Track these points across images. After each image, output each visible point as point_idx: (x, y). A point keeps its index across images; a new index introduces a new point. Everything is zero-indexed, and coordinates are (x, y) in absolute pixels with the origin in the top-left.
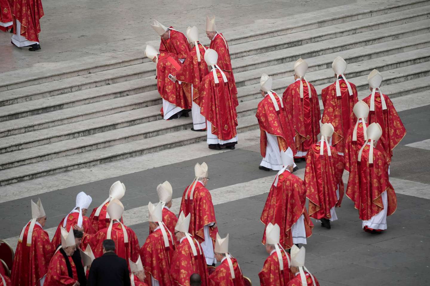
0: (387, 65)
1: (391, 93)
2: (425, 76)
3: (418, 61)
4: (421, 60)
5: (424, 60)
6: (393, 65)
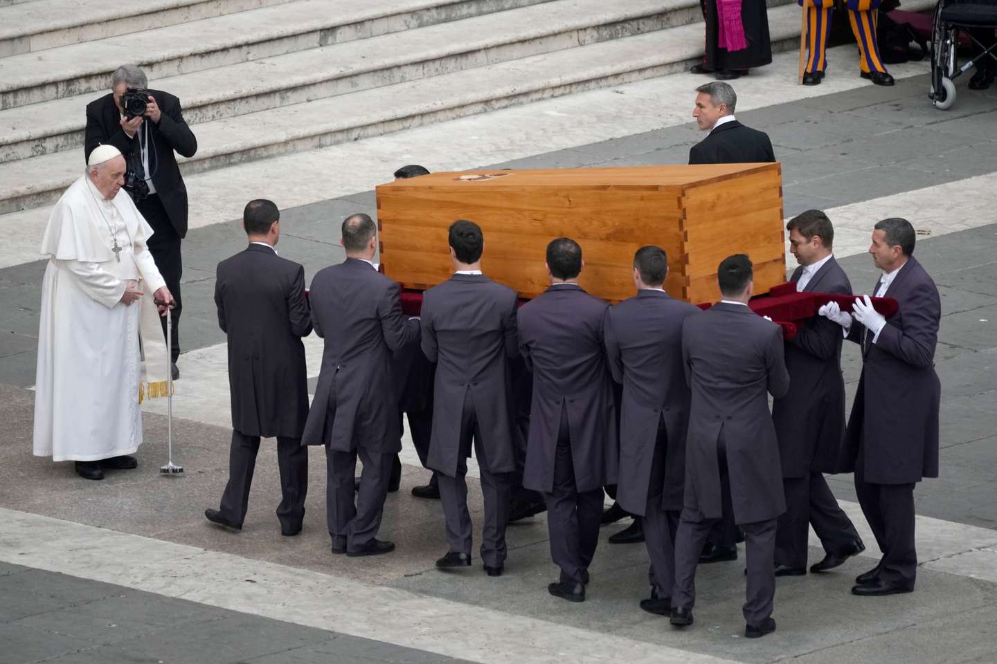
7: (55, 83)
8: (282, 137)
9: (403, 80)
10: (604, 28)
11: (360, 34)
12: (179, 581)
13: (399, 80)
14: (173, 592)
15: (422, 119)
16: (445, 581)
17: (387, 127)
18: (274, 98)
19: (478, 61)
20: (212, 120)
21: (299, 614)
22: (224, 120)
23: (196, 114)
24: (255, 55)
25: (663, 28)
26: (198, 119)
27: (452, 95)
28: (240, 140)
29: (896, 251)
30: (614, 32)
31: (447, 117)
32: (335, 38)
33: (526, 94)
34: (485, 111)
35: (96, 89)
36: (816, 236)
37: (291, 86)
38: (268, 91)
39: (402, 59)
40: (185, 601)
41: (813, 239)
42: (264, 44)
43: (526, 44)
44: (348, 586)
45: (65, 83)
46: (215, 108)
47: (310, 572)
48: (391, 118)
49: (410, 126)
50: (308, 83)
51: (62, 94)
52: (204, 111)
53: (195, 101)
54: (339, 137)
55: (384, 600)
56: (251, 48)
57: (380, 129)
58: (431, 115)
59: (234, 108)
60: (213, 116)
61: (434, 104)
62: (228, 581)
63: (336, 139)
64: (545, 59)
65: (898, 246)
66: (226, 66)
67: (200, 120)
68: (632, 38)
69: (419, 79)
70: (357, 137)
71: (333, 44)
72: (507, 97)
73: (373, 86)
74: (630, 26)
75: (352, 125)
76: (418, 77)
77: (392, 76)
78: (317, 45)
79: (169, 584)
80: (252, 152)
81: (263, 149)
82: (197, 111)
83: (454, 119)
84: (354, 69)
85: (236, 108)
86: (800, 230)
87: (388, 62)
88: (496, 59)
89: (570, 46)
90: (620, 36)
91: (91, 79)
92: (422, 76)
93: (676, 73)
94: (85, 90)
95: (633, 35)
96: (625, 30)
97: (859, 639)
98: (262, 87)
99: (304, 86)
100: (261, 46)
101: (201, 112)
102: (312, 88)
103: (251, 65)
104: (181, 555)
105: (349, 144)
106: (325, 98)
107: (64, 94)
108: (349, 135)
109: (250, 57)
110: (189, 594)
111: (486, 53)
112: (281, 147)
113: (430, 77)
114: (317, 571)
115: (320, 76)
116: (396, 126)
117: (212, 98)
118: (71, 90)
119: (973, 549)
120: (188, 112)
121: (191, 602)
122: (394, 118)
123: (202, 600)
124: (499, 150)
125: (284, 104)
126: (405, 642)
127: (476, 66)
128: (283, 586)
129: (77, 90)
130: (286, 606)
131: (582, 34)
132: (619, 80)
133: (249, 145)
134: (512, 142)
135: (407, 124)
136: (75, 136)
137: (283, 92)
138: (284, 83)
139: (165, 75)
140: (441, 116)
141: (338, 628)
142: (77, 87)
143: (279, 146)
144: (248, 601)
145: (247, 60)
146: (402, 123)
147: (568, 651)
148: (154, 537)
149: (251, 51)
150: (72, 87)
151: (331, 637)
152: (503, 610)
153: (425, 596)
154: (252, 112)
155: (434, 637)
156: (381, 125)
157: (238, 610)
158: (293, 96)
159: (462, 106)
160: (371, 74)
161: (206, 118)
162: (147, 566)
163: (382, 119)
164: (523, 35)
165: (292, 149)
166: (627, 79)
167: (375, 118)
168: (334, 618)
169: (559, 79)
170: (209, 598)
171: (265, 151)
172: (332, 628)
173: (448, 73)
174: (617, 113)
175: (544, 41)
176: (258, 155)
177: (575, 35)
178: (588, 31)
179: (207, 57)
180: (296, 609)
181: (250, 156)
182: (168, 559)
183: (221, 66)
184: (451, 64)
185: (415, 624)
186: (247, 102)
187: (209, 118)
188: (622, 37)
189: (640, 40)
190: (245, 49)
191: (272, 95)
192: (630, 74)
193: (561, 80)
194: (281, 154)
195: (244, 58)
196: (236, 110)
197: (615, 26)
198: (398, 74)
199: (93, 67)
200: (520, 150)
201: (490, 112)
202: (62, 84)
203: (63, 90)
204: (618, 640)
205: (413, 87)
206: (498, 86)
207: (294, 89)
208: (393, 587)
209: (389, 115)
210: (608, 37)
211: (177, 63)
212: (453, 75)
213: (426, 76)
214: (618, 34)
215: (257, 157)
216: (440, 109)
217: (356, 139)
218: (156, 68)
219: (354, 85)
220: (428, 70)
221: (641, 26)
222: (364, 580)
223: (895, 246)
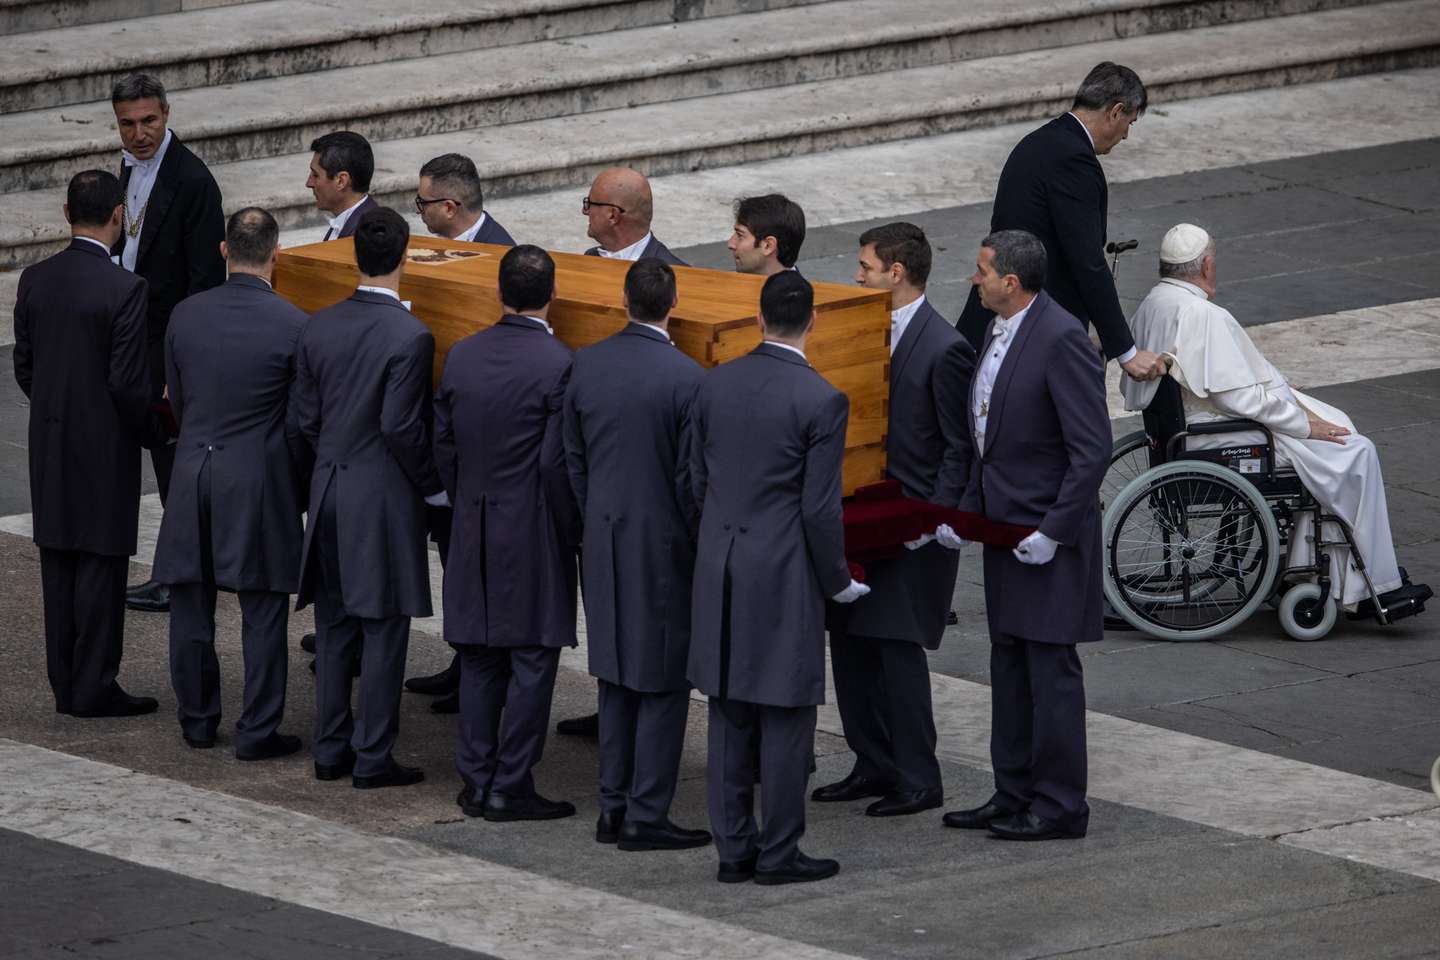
0: (57, 80)
1: (29, 235)
2: (275, 153)
3: (254, 66)
4: (273, 64)
5: (289, 62)
6: (89, 82)
7: (204, 61)
8: (562, 158)
9: (801, 79)
10: (1161, 12)
11: (745, 5)
12: (67, 817)
13: (794, 80)
14: (52, 832)
15: (812, 142)
16: (496, 833)
17: (751, 153)
18: (571, 99)
19: (935, 55)
20: (461, 130)
21: (233, 871)
22: (479, 130)
23: (432, 119)
24: (558, 30)
25: (1267, 17)
26: (435, 127)
27: (870, 105)
28: (489, 161)
29: (1009, 284)
30: (1179, 19)
31: (859, 139)
32: (702, 10)
33: (1001, 109)
34: (927, 134)
35: (274, 73)
36: (898, 264)
37: (602, 80)
38: (559, 86)
39: (799, 45)
40: (64, 846)
41: (893, 267)
42: (575, 14)
43: (1022, 32)
44: (335, 834)
45: (222, 61)
46: (466, 110)
47: (284, 810)
48: (756, 137)
49: (792, 152)
50: (630, 76)
51: (216, 77)
52: (446, 115)
53: (428, 98)
54: (666, 164)
55: (382, 857)
56: (552, 20)
57: (739, 155)
58: (830, 136)
59: (500, 112)
60: (463, 124)
61: (834, 118)
62: (147, 819)
63: (659, 167)
64: (1049, 57)
65: (1013, 276)
66: (506, 46)
67: (440, 127)
68: (1210, 30)
69: (828, 79)
70: (696, 165)
71: (698, 19)
72: (967, 113)
73: (748, 87)
74: (1208, 11)
75: (687, 146)
76: (827, 76)
77: (781, 72)
78: (668, 19)
79: (48, 821)
80: (511, 182)
81: (529, 178)
82: (435, 115)
83: (869, 143)
84: (713, 58)
85: (504, 112)
86: (877, 248)
87: (774, 48)
88: (968, 54)
89: (1099, 37)
90: (1190, 25)
91: (267, 57)
92: (834, 75)
93: (1268, 87)
94: (257, 75)
95: (1213, 24)
96: (1198, 16)
97: (1118, 943)
98: (548, 79)
99: (623, 82)
100: (570, 17)
101: (442, 117)
102: (639, 86)
103: (548, 47)
104: (92, 778)
105: (682, 178)
106: (661, 102)
107: (219, 78)
108: (684, 161)
109: (551, 34)
110: (75, 836)
111: (950, 42)
112: (561, 176)
113: (849, 76)
114: (296, 810)
115: (651, 66)
116: (767, 151)
117: (460, 93)
118: (232, 73)
119: (1373, 819)
120: (419, 115)
121: (72, 847)
122: (762, 137)
123: (90, 846)
124: (921, 194)
125: (588, 110)
126: (384, 920)
127: (931, 63)
128: (231, 830)
129: (243, 75)
130: (220, 860)
131: (1121, 20)
132: (1168, 94)
133: (502, 169)
134: (947, 182)
135: (785, 149)
136: (218, 145)
137: (587, 90)
138: (587, 75)
139: (398, 56)
140: (847, 138)
141: (287, 895)
142: (244, 67)
143: (558, 174)
144: (164, 850)
145: (545, 39)
146: (777, 147)
147: (639, 943)
148: (61, 750)
149: (552, 24)
150: (236, 69)
151: (269, 908)
152: (566, 879)
153: (451, 853)
154: (531, 120)
155: (433, 915)
156: (740, 149)
157: (141, 862)
158: (604, 98)
159: (883, 124)
160: (745, 67)
161: (449, 126)
162: (27, 791)
163: (740, 138)
164: (1015, 15)
165: (581, 181)
166: (1180, 92)
167: (727, 135)
168: (287, 880)
169: (1058, 88)
170: (102, 843)
171: (533, 180)
172: (278, 894)
173: (881, 71)
174: (1140, 144)
175: (1054, 27)
176: (522, 187)
177: (1109, 20)
178: (1134, 15)
179: (473, 30)
180: (234, 865)
181: (506, 188)
182: (67, 782)
183: (498, 46)
184: (887, 58)
185: (414, 894)
186: (523, 104)
187: (455, 126)
188: (1193, 27)
189: (1222, 34)
190: (541, 21)
191: (568, 95)
192: (1187, 86)
193: (1061, 89)
194: (559, 188)
195: (538, 34)
196: (504, 116)
197: (1182, 10)
198: (791, 70)
199: (270, 37)
200: (954, 196)
201: (934, 135)
202: (216, 62)
203: (219, 71)
204: (727, 930)
205: (813, 91)
206: (950, 95)
207: (607, 85)
208: (407, 838)
209: (752, 131)
210: (1168, 25)
211: (420, 37)
212: (889, 76)
213: (842, 75)
214: (1187, 22)
215: (519, 189)
216: (844, 126)
217: (695, 169)
218: (382, 44)
219: (713, 84)
220: (847, 66)
221: (1228, 11)
222: (366, 827)
223: (1008, 276)
